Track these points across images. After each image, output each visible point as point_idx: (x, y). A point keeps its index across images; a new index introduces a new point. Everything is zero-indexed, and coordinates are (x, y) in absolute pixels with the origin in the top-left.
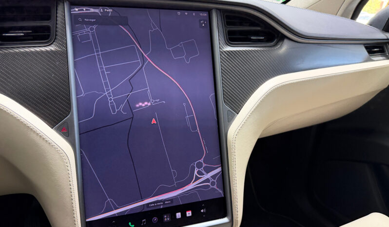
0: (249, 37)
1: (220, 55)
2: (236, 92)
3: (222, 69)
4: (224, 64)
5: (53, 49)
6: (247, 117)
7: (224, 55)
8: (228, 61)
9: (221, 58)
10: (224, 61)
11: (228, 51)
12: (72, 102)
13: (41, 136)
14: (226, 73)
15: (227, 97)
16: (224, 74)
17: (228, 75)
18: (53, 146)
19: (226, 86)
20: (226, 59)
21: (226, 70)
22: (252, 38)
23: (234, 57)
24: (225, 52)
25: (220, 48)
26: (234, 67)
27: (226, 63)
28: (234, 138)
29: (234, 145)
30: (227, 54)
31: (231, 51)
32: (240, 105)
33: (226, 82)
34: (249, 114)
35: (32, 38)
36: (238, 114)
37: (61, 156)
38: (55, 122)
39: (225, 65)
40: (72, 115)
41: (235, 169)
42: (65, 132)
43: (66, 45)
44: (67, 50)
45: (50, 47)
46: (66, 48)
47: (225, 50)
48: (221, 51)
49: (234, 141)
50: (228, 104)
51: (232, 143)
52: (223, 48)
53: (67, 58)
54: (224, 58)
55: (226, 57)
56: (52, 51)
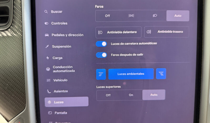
43: (22, 30)
44: (22, 36)
45: (7, 32)
46: (22, 34)
53: (23, 45)
56: (8, 37)
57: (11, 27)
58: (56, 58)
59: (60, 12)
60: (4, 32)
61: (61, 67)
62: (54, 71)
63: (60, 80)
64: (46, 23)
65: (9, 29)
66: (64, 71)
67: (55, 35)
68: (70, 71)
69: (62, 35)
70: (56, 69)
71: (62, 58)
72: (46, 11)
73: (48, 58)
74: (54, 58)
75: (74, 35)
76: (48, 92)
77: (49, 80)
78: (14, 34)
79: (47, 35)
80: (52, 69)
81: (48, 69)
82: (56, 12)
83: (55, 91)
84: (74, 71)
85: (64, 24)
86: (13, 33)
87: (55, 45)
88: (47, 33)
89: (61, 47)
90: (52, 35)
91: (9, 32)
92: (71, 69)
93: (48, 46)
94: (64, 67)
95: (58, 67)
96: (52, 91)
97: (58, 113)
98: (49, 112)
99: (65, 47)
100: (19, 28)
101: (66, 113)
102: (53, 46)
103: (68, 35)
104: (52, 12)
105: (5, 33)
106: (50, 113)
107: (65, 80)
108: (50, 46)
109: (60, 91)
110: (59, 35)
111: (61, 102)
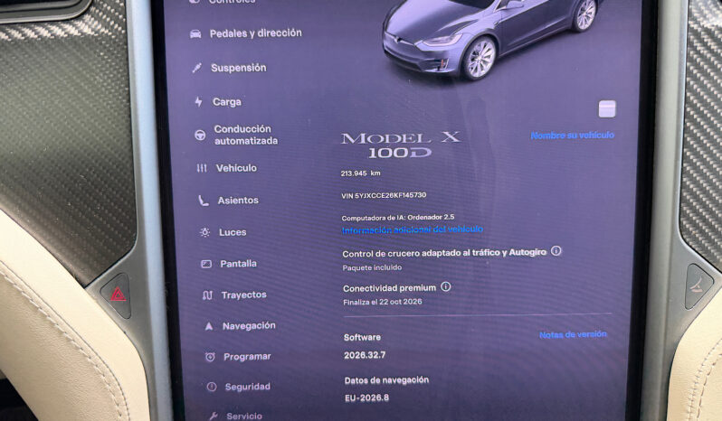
1: (690, 43)
3: (687, 100)
4: (696, 80)
5: (87, 30)
7: (705, 45)
9: (689, 59)
10: (700, 69)
14: (703, 116)
15: (695, 212)
16: (694, 122)
19: (697, 168)
20: (708, 61)
21: (706, 105)
24: (708, 31)
25: (690, 14)
27: (707, 75)
28: (703, 375)
29: (697, 398)
30: (716, 40)
33: (697, 154)
37: (100, 383)
39: (704, 87)
40: (142, 250)
43: (125, 16)
44: (126, 32)
45: (79, 23)
46: (125, 27)
47: (708, 25)
48: (695, 26)
49: (700, 386)
50: (696, 240)
51: (692, 391)
52: (705, 17)
53: (127, 59)
54: (701, 56)
55: (711, 51)
56: (85, 38)
57: (93, 9)
58: (224, 103)
60: (71, 24)
61: (237, 129)
62: (218, 142)
63: (236, 169)
64: (192, 0)
65: (87, 17)
66: (247, 142)
67: (219, 34)
68: (264, 141)
69: (239, 34)
70: (222, 136)
71: (239, 103)
73: (198, 102)
74: (217, 102)
75: (273, 33)
76: (201, 201)
77: (202, 168)
78: (103, 30)
79: (196, 34)
80: (211, 136)
81: (200, 136)
83: (221, 201)
84: (276, 141)
86: (100, 26)
87: (220, 64)
88: (196, 28)
89: (238, 68)
90: (212, 34)
91: (86, 24)
92: (266, 135)
93: (198, 67)
94: (245, 130)
95: (228, 130)
96: (211, 199)
97: (230, 265)
98: (203, 262)
99: (249, 68)
100: (116, 11)
101: (255, 264)
102: (215, 68)
103: (256, 34)
105: (74, 25)
106: (208, 264)
107: (251, 168)
108: (206, 68)
109: (235, 201)
110: (231, 34)
111: (238, 233)
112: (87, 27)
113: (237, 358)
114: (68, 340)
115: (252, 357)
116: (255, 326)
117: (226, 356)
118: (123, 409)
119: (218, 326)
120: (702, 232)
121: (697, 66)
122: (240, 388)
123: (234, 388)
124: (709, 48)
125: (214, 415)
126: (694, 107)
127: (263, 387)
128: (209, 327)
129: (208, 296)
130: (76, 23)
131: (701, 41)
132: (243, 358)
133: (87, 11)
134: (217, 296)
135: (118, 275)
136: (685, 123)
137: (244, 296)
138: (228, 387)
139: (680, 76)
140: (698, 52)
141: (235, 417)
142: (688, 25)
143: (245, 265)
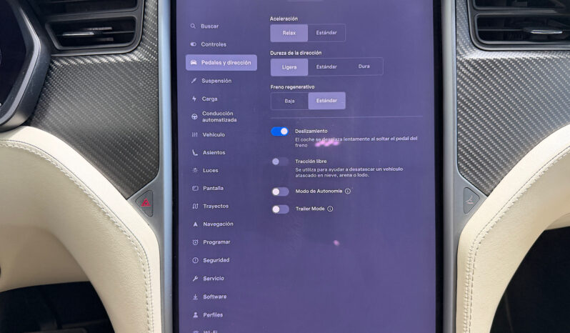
0: (526, 29)
1: (458, 68)
2: (488, 149)
3: (458, 98)
4: (463, 87)
5: (135, 58)
6: (508, 205)
7: (466, 68)
8: (474, 83)
9: (458, 76)
10: (465, 81)
11: (475, 61)
12: (162, 155)
13: (104, 213)
14: (468, 107)
15: (467, 158)
16: (463, 109)
17: (472, 111)
18: (122, 231)
19: (465, 134)
20: (469, 77)
21: (469, 100)
22: (534, 32)
23: (489, 74)
24: (468, 62)
25: (457, 52)
26: (486, 93)
27: (469, 85)
28: (474, 249)
29: (472, 263)
30: (472, 66)
31: (483, 61)
32: (495, 178)
33: (465, 127)
34: (515, 199)
35: (112, 39)
36: (488, 196)
37: (135, 251)
38: (132, 189)
39: (467, 91)
40: (161, 178)
41: (469, 314)
42: (148, 207)
43: (157, 52)
44: (158, 60)
45: (132, 55)
46: (157, 57)
47: (468, 59)
48: (461, 59)
49: (473, 256)
50: (468, 174)
51: (469, 259)
52: (465, 54)
53: (158, 74)
54: (465, 74)
55: (470, 72)
56: (134, 62)
57: (139, 48)
58: (208, 99)
59: (215, 27)
60: (126, 55)
61: (215, 114)
62: (204, 120)
63: (214, 135)
64: (192, 44)
65: (136, 52)
66: (220, 120)
67: (206, 63)
68: (229, 120)
69: (217, 63)
70: (207, 117)
71: (216, 99)
72: (193, 26)
73: (194, 99)
74: (204, 99)
75: (236, 63)
76: (194, 153)
77: (195, 135)
78: (145, 59)
79: (194, 62)
80: (201, 117)
81: (195, 117)
82: (209, 27)
83: (204, 153)
84: (236, 120)
85: (222, 45)
86: (143, 57)
87: (207, 78)
88: (194, 59)
89: (216, 81)
90: (203, 62)
91: (135, 55)
92: (230, 117)
93: (194, 80)
94: (219, 114)
95: (210, 114)
96: (200, 152)
97: (208, 189)
98: (194, 187)
99: (222, 81)
100: (152, 49)
101: (222, 189)
102: (204, 81)
103: (226, 63)
104: (203, 26)
106: (196, 188)
107: (222, 135)
108: (199, 81)
109: (212, 153)
110: (213, 63)
111: (214, 171)
112: (136, 57)
113: (211, 243)
114: (118, 226)
115: (219, 242)
116: (221, 224)
117: (205, 242)
118: (146, 267)
119: (200, 224)
120: (471, 170)
121: (463, 80)
122: (212, 261)
123: (208, 261)
124: (468, 70)
125: (196, 278)
126: (462, 101)
127: (225, 260)
128: (195, 224)
129: (195, 206)
130: (130, 55)
131: (464, 66)
132: (214, 243)
133: (136, 49)
134: (201, 206)
135: (146, 192)
136: (457, 110)
137: (216, 206)
138: (205, 260)
139: (453, 85)
140: (463, 73)
141: (208, 279)
142: (457, 59)
143: (217, 189)
